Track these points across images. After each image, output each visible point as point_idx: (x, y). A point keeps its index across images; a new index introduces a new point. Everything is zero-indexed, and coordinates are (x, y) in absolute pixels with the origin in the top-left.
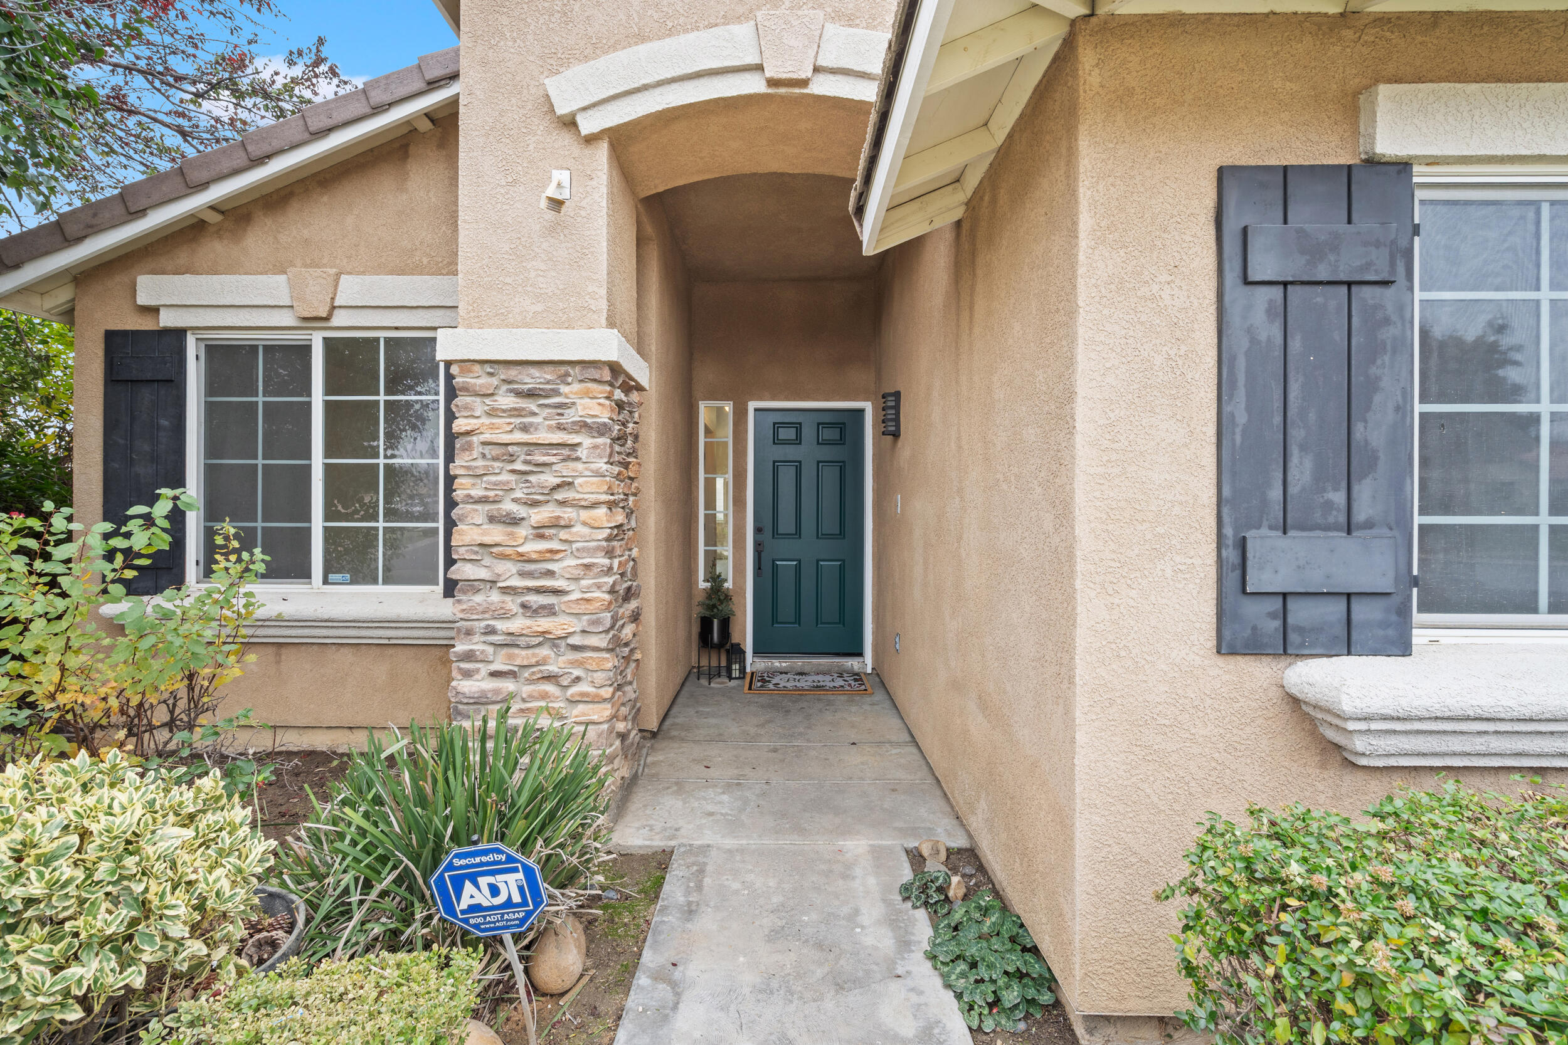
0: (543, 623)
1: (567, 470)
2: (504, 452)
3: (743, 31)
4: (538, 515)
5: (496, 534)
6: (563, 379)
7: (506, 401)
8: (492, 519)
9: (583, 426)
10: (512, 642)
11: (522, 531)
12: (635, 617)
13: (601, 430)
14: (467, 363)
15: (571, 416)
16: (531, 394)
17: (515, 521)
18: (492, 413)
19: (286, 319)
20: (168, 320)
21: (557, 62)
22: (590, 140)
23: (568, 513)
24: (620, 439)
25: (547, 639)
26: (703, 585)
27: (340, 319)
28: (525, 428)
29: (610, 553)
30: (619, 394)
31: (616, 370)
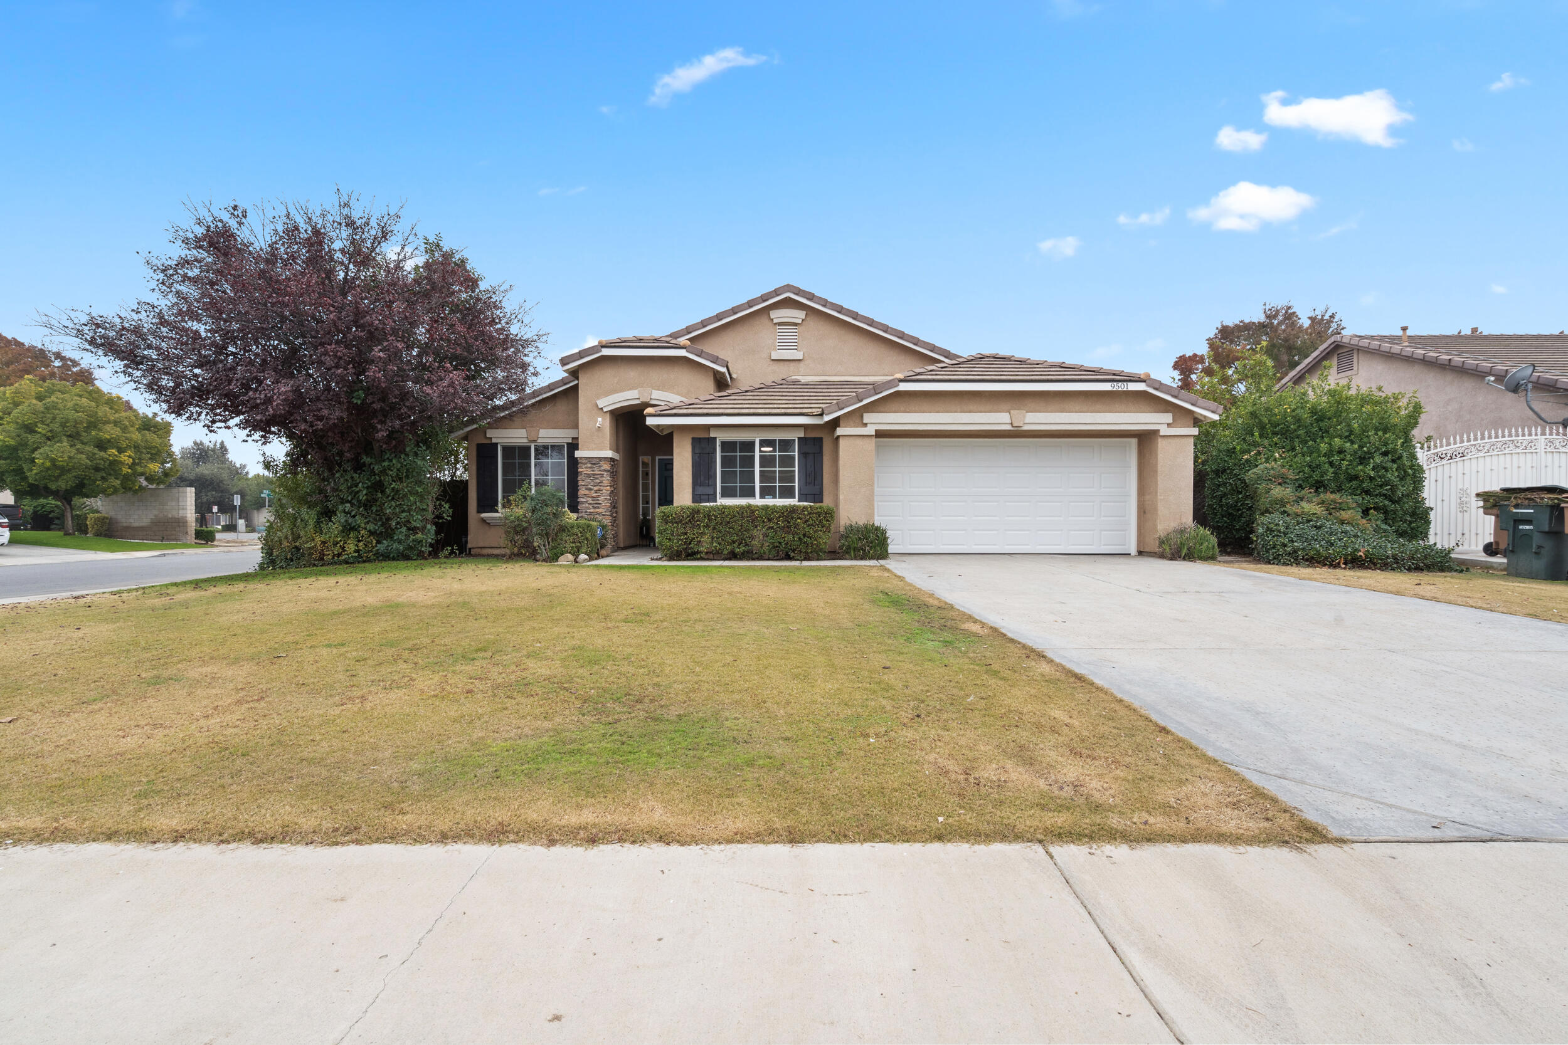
0: (597, 510)
1: (601, 479)
2: (589, 476)
3: (636, 392)
4: (595, 488)
5: (587, 492)
6: (601, 461)
7: (589, 465)
8: (586, 489)
9: (604, 470)
10: (591, 514)
11: (593, 492)
12: (616, 512)
13: (608, 471)
14: (581, 458)
15: (602, 468)
16: (594, 464)
17: (591, 489)
18: (586, 468)
19: (525, 440)
20: (494, 441)
21: (599, 397)
22: (606, 412)
23: (602, 488)
24: (613, 472)
25: (598, 513)
26: (641, 517)
27: (539, 440)
28: (593, 471)
29: (610, 496)
30: (612, 463)
31: (611, 458)
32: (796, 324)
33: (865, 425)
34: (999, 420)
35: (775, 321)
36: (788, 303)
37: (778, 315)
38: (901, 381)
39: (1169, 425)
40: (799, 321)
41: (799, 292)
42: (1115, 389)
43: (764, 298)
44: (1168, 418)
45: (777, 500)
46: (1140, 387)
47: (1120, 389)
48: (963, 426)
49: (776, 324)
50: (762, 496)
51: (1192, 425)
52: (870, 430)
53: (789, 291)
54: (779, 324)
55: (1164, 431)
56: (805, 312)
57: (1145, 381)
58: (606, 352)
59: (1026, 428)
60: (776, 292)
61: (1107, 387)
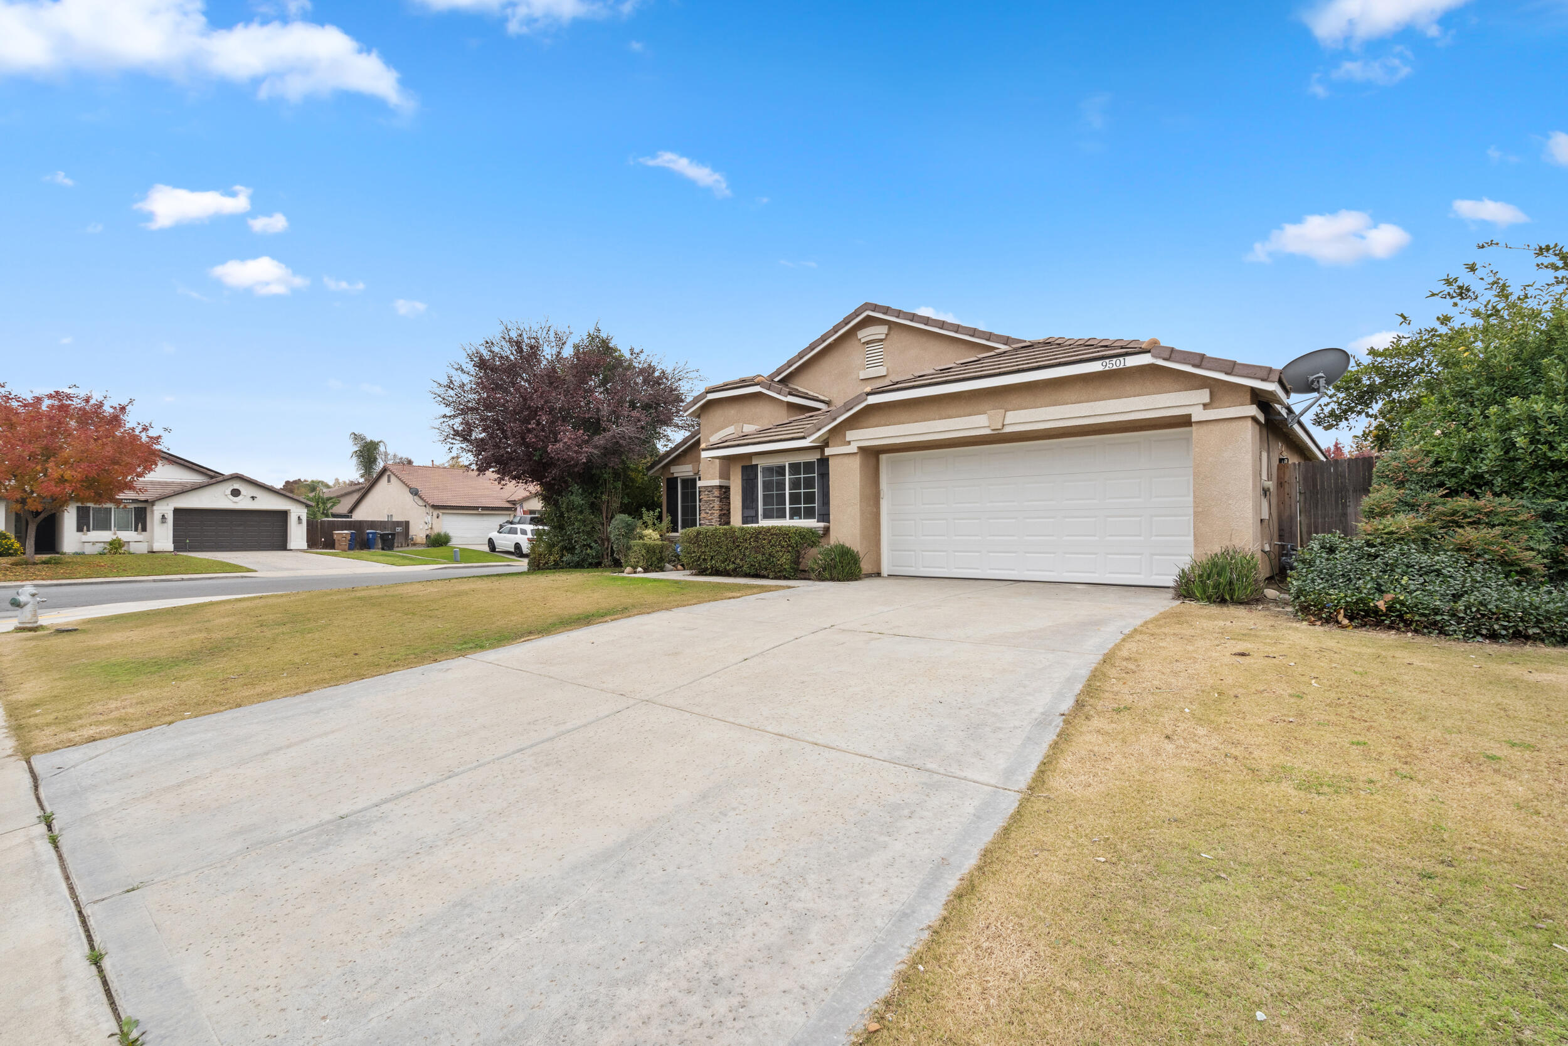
1: (714, 504)
2: (706, 502)
3: (733, 427)
4: (710, 512)
5: (705, 515)
6: (713, 489)
7: (707, 493)
8: (705, 513)
9: (716, 496)
11: (709, 515)
13: (718, 497)
14: (701, 487)
15: (714, 495)
16: (709, 491)
17: (708, 513)
18: (705, 495)
19: (692, 474)
20: (675, 475)
21: (712, 434)
23: (715, 511)
24: (723, 498)
28: (709, 497)
29: (720, 518)
30: (722, 490)
31: (720, 486)
32: (881, 340)
33: (849, 443)
34: (978, 423)
35: (863, 341)
36: (869, 321)
37: (865, 334)
38: (868, 394)
39: (1205, 406)
40: (883, 337)
41: (875, 308)
42: (1107, 368)
43: (846, 321)
44: (1204, 395)
45: (802, 520)
46: (1145, 359)
47: (1115, 367)
48: (939, 434)
49: (864, 343)
50: (791, 518)
51: (1249, 401)
52: (853, 448)
53: (866, 310)
54: (867, 343)
55: (1198, 414)
56: (887, 326)
57: (1149, 352)
58: (711, 396)
59: (1007, 430)
60: (856, 313)
61: (1096, 367)
